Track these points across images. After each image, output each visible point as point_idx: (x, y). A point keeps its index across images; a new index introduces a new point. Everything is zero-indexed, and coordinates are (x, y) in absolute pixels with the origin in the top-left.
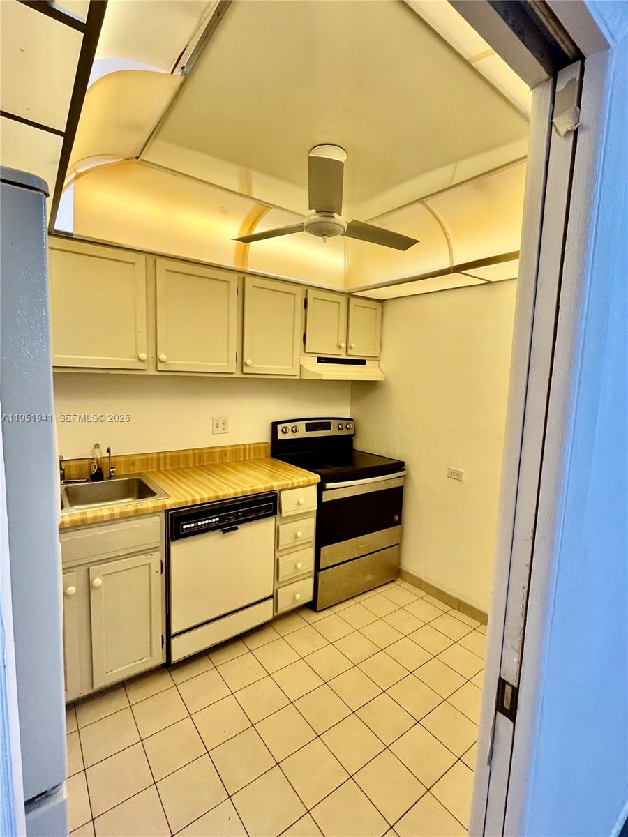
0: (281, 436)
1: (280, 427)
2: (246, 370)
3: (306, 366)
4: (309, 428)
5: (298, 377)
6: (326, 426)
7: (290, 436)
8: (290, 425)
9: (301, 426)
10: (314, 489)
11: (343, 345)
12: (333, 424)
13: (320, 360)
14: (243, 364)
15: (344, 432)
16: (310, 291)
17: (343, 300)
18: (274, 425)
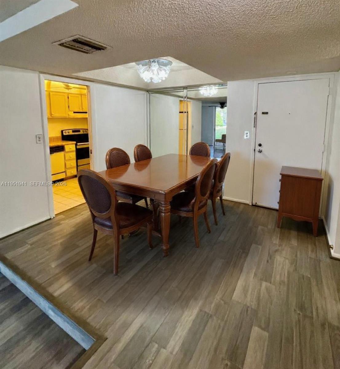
0: (64, 134)
1: (64, 131)
2: (52, 116)
3: (69, 114)
4: (73, 131)
5: (68, 117)
6: (79, 131)
7: (67, 134)
8: (67, 131)
9: (71, 131)
10: (74, 145)
11: (81, 108)
12: (81, 131)
13: (74, 112)
14: (51, 114)
15: (85, 133)
16: (69, 94)
17: (80, 96)
18: (62, 131)
